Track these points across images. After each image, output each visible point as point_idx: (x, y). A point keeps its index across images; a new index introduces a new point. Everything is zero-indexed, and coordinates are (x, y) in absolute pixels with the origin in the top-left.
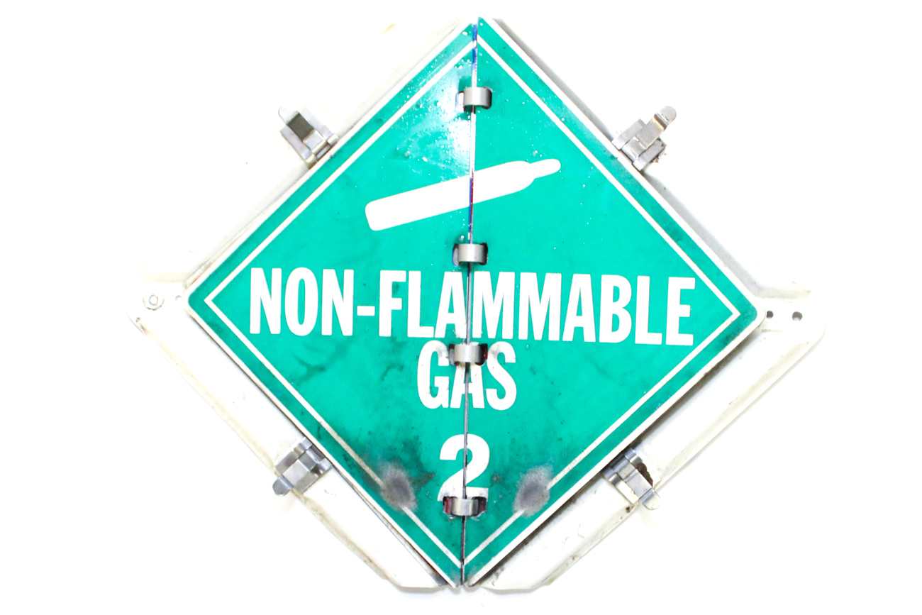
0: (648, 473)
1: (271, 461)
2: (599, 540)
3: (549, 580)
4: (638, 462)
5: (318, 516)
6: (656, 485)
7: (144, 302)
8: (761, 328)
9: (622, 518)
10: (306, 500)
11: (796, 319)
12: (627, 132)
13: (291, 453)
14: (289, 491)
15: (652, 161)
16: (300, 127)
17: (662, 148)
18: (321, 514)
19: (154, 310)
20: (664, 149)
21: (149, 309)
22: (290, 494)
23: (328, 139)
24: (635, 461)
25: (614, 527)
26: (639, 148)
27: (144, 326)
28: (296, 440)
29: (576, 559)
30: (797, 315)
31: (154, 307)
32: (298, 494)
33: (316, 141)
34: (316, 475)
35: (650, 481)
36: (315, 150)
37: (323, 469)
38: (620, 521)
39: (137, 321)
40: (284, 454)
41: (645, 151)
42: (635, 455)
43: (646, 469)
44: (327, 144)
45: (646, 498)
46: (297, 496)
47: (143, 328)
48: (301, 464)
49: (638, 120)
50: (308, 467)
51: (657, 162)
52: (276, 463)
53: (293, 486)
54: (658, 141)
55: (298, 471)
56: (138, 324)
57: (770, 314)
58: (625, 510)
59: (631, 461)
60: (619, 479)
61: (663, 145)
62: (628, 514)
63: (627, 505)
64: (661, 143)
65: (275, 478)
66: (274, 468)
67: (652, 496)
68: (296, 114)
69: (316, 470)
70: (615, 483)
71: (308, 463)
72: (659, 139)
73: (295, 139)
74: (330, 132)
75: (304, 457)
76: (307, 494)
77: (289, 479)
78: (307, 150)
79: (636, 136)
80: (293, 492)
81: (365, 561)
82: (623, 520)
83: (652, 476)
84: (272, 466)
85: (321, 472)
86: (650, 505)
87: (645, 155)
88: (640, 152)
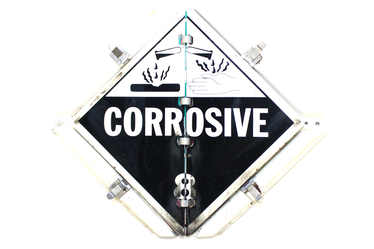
0: (259, 188)
1: (106, 186)
2: (240, 216)
3: (220, 233)
4: (255, 184)
5: (126, 208)
6: (263, 193)
7: (55, 123)
8: (303, 129)
9: (249, 207)
10: (121, 202)
11: (317, 125)
12: (247, 52)
13: (114, 182)
14: (113, 198)
15: (257, 63)
16: (117, 53)
17: (261, 58)
18: (127, 207)
19: (59, 126)
20: (262, 59)
21: (58, 125)
22: (114, 199)
23: (128, 57)
24: (254, 183)
25: (246, 211)
26: (251, 58)
27: (55, 132)
28: (117, 177)
29: (231, 224)
30: (317, 123)
31: (59, 125)
32: (117, 199)
33: (124, 58)
34: (125, 192)
35: (260, 192)
36: (123, 62)
37: (127, 189)
38: (249, 208)
39: (53, 130)
40: (112, 183)
41: (254, 60)
42: (254, 181)
43: (258, 187)
44: (128, 59)
45: (258, 199)
46: (117, 200)
47: (55, 133)
48: (119, 187)
49: (251, 47)
50: (122, 188)
51: (259, 63)
52: (109, 186)
53: (115, 196)
54: (259, 56)
55: (117, 190)
56: (53, 131)
57: (306, 123)
58: (250, 204)
59: (252, 184)
60: (247, 191)
61: (261, 57)
62: (252, 205)
63: (251, 201)
64: (261, 56)
65: (108, 193)
66: (108, 189)
67: (261, 197)
68: (115, 47)
69: (125, 189)
70: (245, 193)
71: (122, 186)
72: (260, 55)
73: (115, 57)
74: (129, 54)
75: (120, 184)
76: (121, 199)
77: (114, 193)
78: (120, 62)
79: (250, 54)
80: (116, 199)
81: (145, 226)
82: (250, 208)
83: (261, 189)
84: (107, 188)
85: (127, 190)
86: (260, 201)
87: (254, 61)
88: (252, 60)
